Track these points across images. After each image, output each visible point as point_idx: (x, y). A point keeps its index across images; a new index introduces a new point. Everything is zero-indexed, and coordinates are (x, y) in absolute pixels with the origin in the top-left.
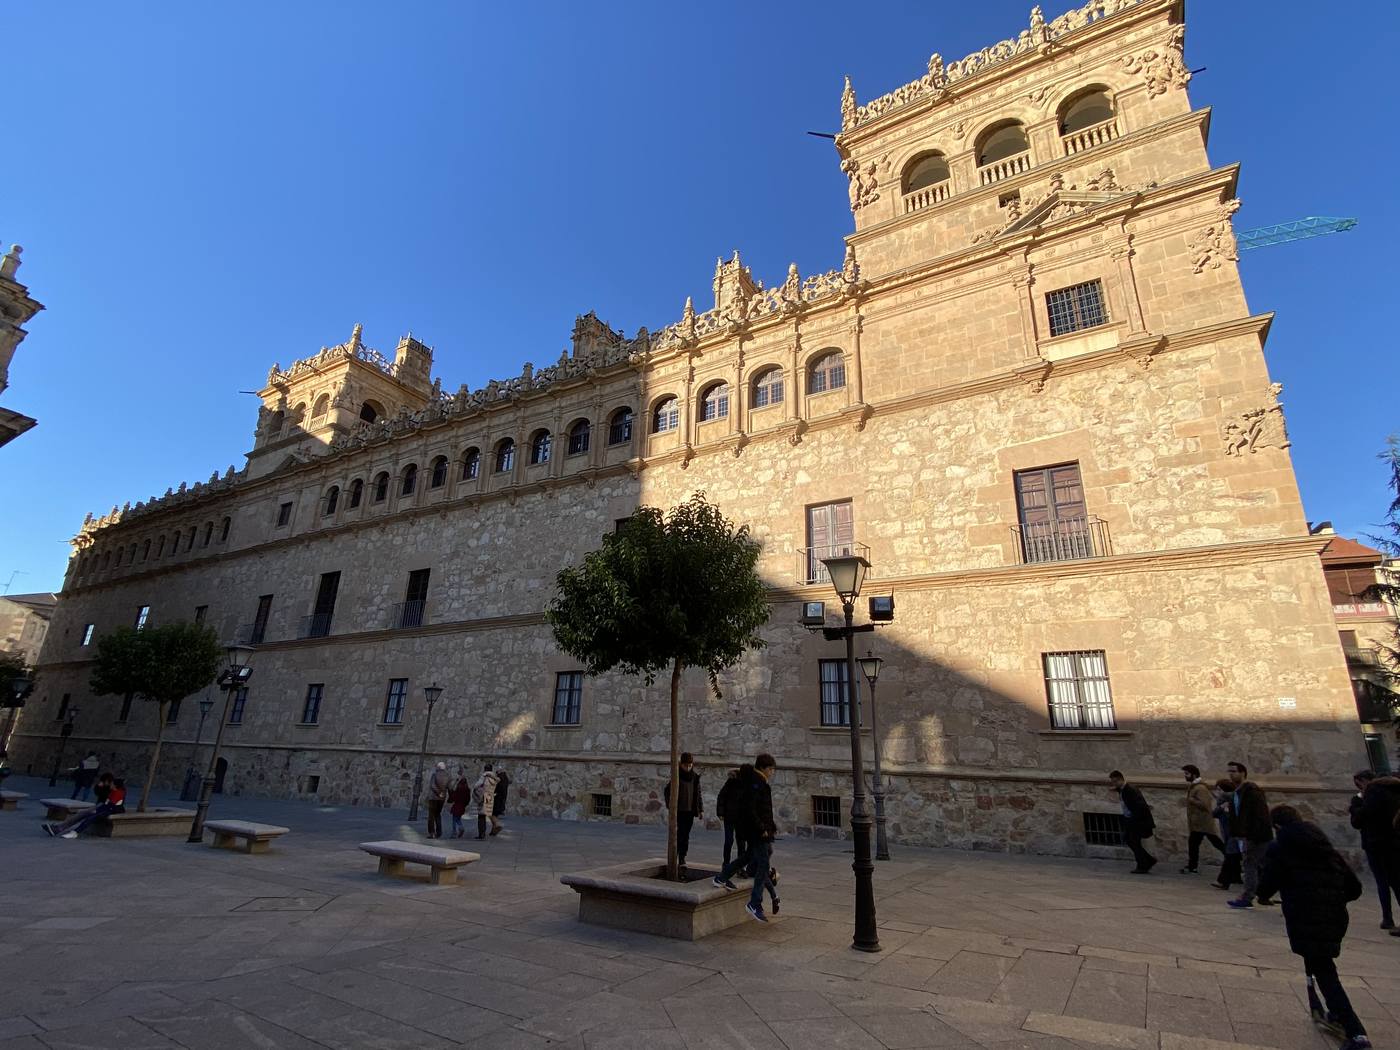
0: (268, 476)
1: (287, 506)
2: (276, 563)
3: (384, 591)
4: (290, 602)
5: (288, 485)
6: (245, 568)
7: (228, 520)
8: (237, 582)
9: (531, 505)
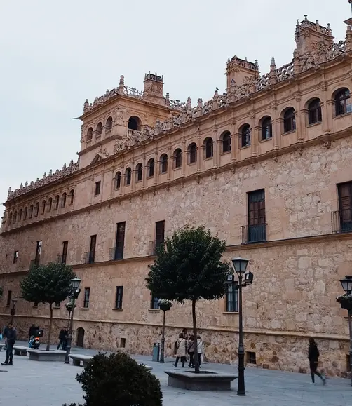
0: (88, 167)
1: (98, 184)
2: (97, 217)
3: (145, 234)
4: (104, 239)
5: (97, 171)
6: (83, 219)
7: (72, 191)
8: (80, 227)
9: (207, 183)
